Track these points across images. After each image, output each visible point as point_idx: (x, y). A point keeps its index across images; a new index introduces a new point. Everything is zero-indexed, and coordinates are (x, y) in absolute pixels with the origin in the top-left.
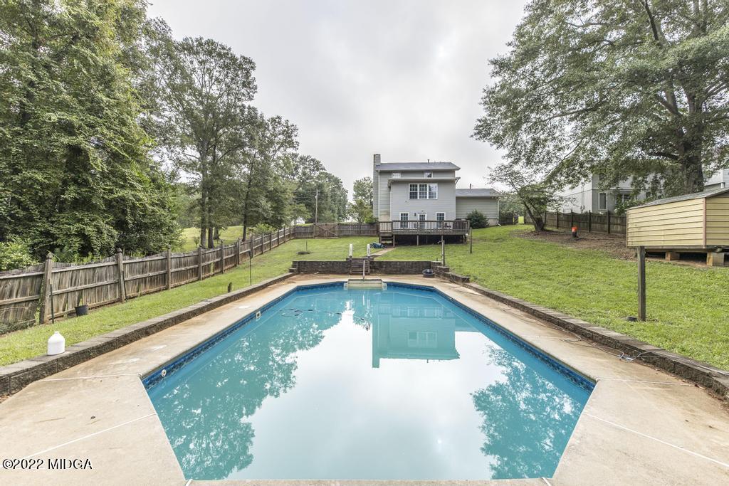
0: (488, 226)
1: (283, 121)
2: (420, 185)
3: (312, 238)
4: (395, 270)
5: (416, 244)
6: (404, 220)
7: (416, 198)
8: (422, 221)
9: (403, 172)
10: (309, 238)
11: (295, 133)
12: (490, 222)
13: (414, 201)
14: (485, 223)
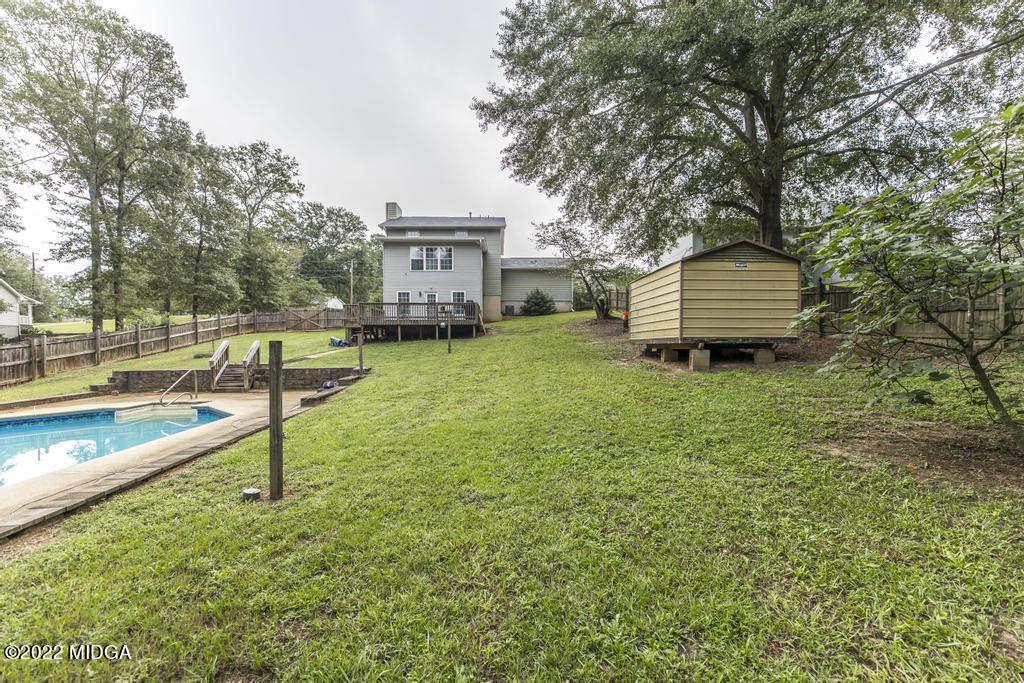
0: (554, 312)
1: (272, 150)
2: (427, 249)
3: (283, 331)
4: (302, 382)
5: (397, 340)
6: (404, 303)
7: (422, 268)
8: (432, 303)
9: (423, 230)
10: (277, 331)
11: (295, 170)
12: (559, 306)
13: (417, 274)
14: (549, 308)
